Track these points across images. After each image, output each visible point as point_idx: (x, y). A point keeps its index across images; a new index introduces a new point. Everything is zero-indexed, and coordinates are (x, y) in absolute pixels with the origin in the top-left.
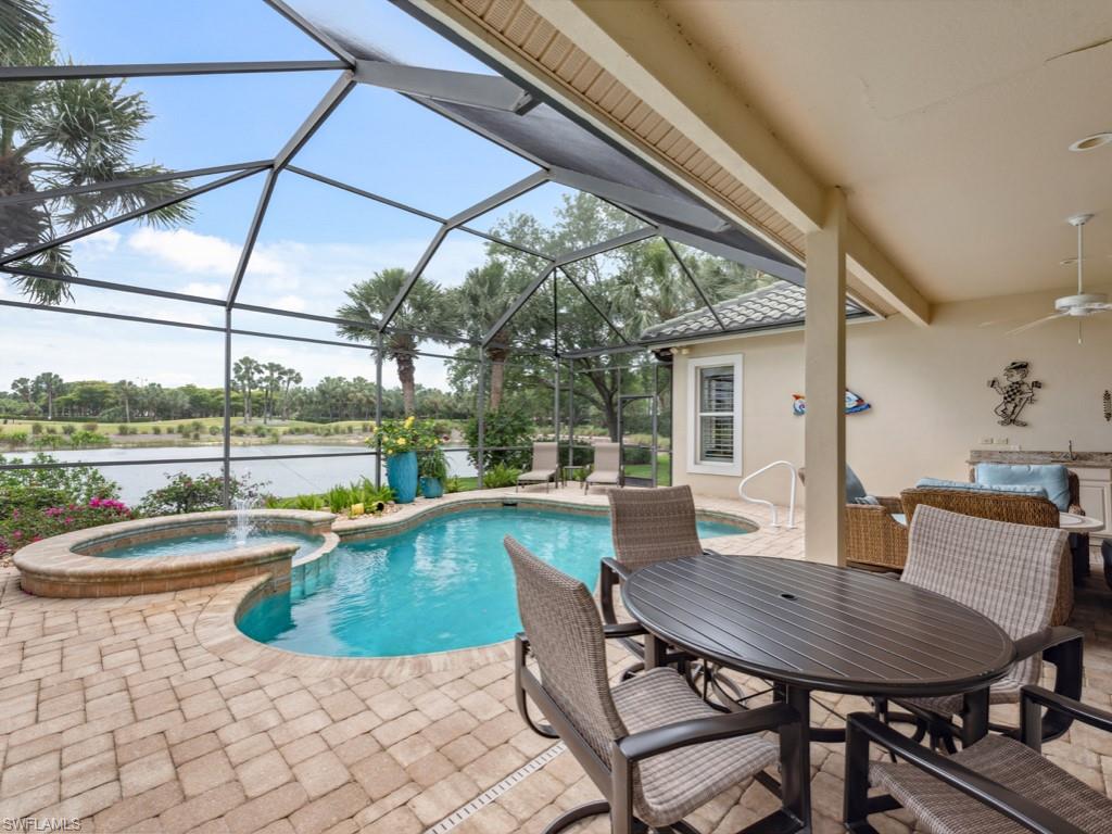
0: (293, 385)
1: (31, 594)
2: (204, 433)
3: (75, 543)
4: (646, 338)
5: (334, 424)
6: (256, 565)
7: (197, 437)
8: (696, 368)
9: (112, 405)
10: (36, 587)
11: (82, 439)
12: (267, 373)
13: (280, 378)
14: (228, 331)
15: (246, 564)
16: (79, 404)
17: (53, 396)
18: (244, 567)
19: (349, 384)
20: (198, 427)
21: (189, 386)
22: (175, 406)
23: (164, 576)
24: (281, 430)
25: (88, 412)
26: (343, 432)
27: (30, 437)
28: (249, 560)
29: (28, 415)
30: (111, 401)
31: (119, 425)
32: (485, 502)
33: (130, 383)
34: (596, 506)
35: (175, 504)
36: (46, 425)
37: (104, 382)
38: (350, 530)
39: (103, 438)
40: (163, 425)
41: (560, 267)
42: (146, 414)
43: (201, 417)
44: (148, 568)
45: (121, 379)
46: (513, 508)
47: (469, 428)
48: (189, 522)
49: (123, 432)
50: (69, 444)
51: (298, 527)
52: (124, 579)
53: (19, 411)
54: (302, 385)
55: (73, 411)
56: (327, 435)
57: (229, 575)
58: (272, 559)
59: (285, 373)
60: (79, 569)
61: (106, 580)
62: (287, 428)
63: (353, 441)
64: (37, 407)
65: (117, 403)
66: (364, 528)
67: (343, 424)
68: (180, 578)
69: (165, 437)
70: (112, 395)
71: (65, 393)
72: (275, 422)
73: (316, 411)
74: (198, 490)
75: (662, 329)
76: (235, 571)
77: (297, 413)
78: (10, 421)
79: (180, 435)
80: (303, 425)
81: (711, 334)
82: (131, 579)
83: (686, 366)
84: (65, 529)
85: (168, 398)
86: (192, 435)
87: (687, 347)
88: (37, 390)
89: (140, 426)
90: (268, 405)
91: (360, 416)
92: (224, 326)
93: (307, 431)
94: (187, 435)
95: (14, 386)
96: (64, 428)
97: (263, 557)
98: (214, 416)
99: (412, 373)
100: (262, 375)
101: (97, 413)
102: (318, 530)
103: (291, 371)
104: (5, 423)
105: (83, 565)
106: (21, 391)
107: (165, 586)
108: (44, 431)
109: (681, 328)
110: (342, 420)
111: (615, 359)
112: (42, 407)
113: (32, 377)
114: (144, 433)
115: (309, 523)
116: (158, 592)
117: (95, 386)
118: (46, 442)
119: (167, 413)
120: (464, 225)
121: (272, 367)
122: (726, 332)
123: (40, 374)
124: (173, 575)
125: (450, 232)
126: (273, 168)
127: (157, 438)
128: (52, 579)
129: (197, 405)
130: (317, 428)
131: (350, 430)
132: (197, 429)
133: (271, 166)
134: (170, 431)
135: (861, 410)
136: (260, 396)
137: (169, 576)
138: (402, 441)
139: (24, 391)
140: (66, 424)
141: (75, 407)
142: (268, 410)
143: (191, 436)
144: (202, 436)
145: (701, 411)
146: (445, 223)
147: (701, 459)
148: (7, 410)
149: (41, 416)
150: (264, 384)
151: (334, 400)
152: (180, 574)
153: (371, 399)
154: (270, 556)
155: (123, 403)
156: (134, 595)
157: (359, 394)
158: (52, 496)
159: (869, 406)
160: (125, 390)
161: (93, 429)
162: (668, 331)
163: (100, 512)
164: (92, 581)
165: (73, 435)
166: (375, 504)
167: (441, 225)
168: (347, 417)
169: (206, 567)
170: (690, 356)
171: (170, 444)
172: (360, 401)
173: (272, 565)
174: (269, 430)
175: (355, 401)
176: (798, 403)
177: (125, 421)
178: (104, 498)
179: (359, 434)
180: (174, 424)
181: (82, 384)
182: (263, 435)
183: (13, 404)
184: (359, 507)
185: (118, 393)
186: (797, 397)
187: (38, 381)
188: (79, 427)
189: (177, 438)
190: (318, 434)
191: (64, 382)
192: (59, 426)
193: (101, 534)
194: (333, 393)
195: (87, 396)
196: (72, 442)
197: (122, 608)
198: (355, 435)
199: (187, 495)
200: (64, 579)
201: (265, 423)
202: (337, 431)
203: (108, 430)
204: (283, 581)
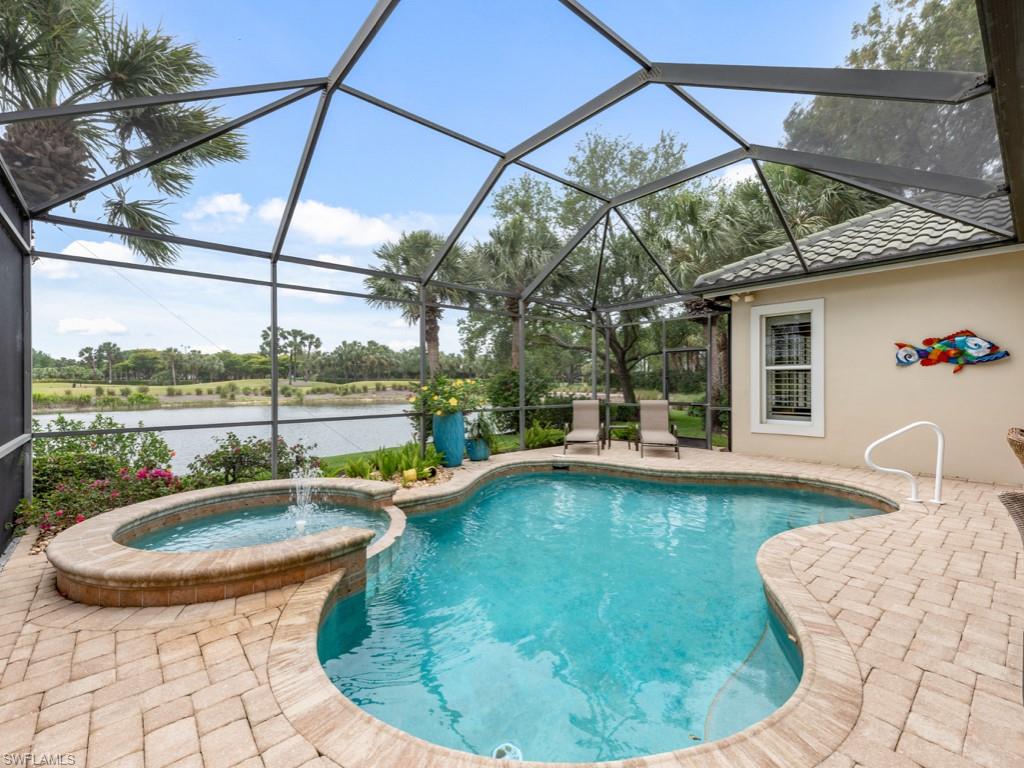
0: (313, 349)
1: (67, 597)
2: (238, 393)
3: (119, 525)
4: (701, 286)
5: (350, 384)
6: (328, 560)
7: (232, 397)
8: (761, 316)
9: (161, 370)
10: (73, 589)
11: (136, 399)
12: (291, 338)
13: (302, 343)
14: (274, 285)
15: (317, 559)
16: (134, 369)
17: (113, 363)
18: (315, 564)
19: (363, 348)
20: (233, 388)
21: (225, 352)
22: (213, 370)
23: (221, 579)
24: (305, 390)
25: (141, 377)
26: (359, 392)
27: (94, 399)
28: (320, 554)
29: (93, 379)
30: (160, 366)
31: (167, 387)
32: (534, 465)
33: (176, 350)
34: (663, 472)
35: (223, 470)
36: (106, 388)
37: (154, 350)
38: (411, 501)
39: (153, 399)
40: (205, 387)
41: (615, 208)
42: (189, 377)
43: (235, 379)
44: (202, 569)
45: (169, 347)
46: (564, 471)
47: (492, 387)
48: (241, 494)
49: (171, 393)
50: (125, 405)
51: (355, 498)
52: (175, 584)
53: (85, 376)
54: (322, 349)
55: (129, 375)
56: (345, 394)
57: (298, 574)
58: (346, 551)
59: (306, 338)
60: (120, 570)
61: (152, 584)
62: (310, 389)
63: (369, 400)
64: (100, 372)
65: (164, 369)
66: (425, 499)
67: (359, 384)
68: (241, 580)
69: (206, 398)
70: (161, 361)
71: (121, 360)
72: (299, 382)
73: (334, 372)
74: (247, 455)
75: (719, 275)
76: (303, 568)
77: (317, 375)
78: (78, 385)
79: (218, 396)
80: (323, 385)
81: (786, 277)
82: (182, 583)
83: (748, 315)
84: (112, 504)
85: (207, 363)
86: (229, 395)
87: (751, 294)
88: (100, 357)
89: (184, 388)
90: (293, 368)
91: (372, 377)
92: (269, 279)
93: (327, 391)
94: (224, 396)
95: (81, 354)
96: (121, 391)
97: (336, 550)
98: (246, 378)
99: (437, 332)
100: (286, 341)
101: (149, 378)
102: (379, 503)
103: (312, 336)
104: (74, 386)
105: (125, 563)
106: (86, 358)
107: (222, 591)
108: (105, 393)
109: (745, 273)
110: (357, 381)
111: (628, 316)
112: (104, 372)
113: (96, 347)
114: (189, 394)
115: (370, 496)
116: (215, 599)
117: (147, 354)
118: (106, 402)
119: (206, 377)
120: (522, 159)
121: (296, 333)
122: (808, 273)
123: (101, 344)
124: (233, 578)
125: (509, 167)
126: (326, 88)
127: (199, 398)
128: (88, 581)
129: (232, 369)
130: (336, 388)
131: (365, 389)
132: (233, 390)
133: (323, 86)
134: (210, 392)
135: (996, 358)
136: (284, 360)
137: (226, 579)
138: (453, 402)
139: (89, 358)
140: (123, 387)
141: (131, 372)
142: (292, 373)
143: (227, 398)
144: (237, 397)
145: (767, 365)
146: (503, 157)
147: (768, 417)
148: (76, 376)
149: (103, 380)
150: (289, 349)
151: (350, 363)
152: (242, 576)
153: (383, 361)
154: (344, 547)
155: (170, 368)
156: (187, 605)
157: (371, 356)
158: (102, 462)
159: (1007, 354)
160: (173, 357)
161: (145, 391)
162: (729, 276)
163: (148, 484)
164: (135, 586)
165: (129, 396)
166: (427, 470)
167: (498, 158)
168: (361, 378)
169: (271, 566)
170: (753, 304)
171: (210, 405)
172: (373, 363)
173: (346, 558)
174: (294, 391)
175: (368, 363)
176: (902, 354)
177: (172, 384)
178: (152, 468)
179: (374, 393)
180: (213, 386)
181: (136, 352)
182: (289, 395)
183: (80, 370)
184: (411, 473)
185: (165, 359)
186: (901, 346)
187: (100, 350)
188: (134, 389)
189: (216, 398)
190: (337, 394)
191: (122, 350)
192: (117, 389)
193: (148, 512)
194: (349, 356)
195: (139, 362)
196: (128, 403)
197: (172, 626)
198: (369, 394)
199: (235, 463)
200: (103, 583)
201: (290, 384)
202: (354, 390)
203: (158, 392)
204: (357, 577)
